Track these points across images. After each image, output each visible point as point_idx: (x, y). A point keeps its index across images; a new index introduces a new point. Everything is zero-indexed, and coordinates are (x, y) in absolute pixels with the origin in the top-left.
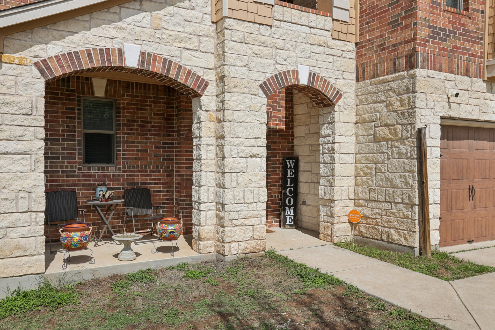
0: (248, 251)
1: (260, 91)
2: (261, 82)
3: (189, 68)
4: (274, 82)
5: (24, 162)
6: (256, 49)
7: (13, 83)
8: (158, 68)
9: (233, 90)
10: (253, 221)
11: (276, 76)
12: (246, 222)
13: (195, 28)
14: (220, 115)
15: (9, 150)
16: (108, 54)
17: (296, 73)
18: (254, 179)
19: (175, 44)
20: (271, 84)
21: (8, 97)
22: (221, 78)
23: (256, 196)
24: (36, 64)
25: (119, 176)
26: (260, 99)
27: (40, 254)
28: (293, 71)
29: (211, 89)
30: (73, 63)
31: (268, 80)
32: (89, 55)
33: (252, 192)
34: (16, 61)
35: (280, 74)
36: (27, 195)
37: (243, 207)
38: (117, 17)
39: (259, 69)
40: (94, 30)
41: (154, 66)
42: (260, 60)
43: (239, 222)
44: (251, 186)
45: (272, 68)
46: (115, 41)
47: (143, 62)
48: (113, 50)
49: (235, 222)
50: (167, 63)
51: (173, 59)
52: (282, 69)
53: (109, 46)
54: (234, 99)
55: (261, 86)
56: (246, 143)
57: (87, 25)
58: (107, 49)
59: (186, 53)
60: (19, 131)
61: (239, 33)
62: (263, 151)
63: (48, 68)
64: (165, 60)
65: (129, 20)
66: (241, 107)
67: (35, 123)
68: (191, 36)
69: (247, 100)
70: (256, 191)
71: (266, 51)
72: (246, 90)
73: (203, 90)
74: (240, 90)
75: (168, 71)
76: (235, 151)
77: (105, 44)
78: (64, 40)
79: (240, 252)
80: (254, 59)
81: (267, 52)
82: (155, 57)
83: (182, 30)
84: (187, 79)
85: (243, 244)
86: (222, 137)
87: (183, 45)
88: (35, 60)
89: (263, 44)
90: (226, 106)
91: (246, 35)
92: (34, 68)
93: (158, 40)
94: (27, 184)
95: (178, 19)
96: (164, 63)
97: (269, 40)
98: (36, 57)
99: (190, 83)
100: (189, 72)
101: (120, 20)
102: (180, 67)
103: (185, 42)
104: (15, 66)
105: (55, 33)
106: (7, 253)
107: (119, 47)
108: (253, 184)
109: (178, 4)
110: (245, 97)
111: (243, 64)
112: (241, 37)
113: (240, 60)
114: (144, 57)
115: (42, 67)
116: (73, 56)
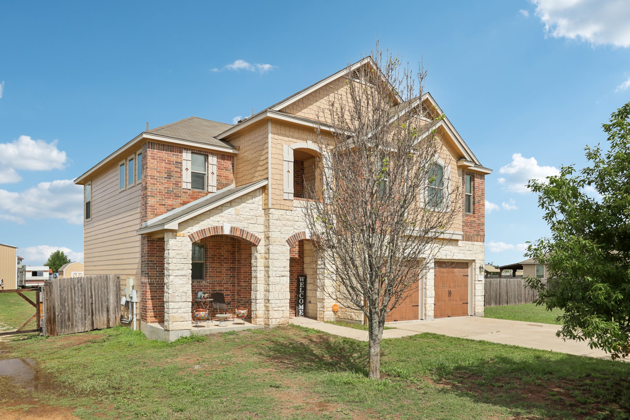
0: (280, 323)
1: (287, 243)
2: (287, 239)
3: (252, 233)
4: (293, 238)
5: (184, 280)
6: (284, 222)
7: (180, 245)
8: (238, 234)
9: (274, 243)
10: (283, 309)
11: (294, 235)
12: (280, 309)
13: (254, 213)
14: (267, 256)
15: (179, 274)
16: (217, 229)
17: (304, 233)
18: (283, 287)
19: (245, 222)
20: (291, 240)
21: (179, 251)
22: (268, 238)
23: (284, 296)
24: (189, 236)
25: (207, 286)
26: (286, 248)
27: (190, 321)
28: (303, 232)
29: (262, 243)
30: (203, 234)
31: (290, 238)
32: (209, 230)
33: (283, 294)
34: (182, 235)
35: (296, 234)
36: (185, 294)
37: (278, 301)
38: (221, 211)
39: (286, 232)
40: (212, 218)
41: (236, 233)
42: (286, 228)
43: (276, 309)
44: (282, 291)
45: (292, 231)
46: (220, 222)
47: (231, 231)
48: (219, 227)
49: (274, 309)
50: (242, 231)
51: (245, 229)
52: (297, 231)
53: (217, 225)
54: (274, 248)
55: (287, 241)
56: (280, 269)
57: (209, 216)
58: (217, 227)
59: (250, 225)
60: (182, 266)
61: (276, 215)
62: (288, 274)
63: (193, 237)
64: (241, 230)
65: (225, 212)
66: (277, 252)
67: (188, 262)
68: (253, 217)
69: (280, 248)
70: (284, 293)
71: (289, 223)
72: (280, 243)
73: (258, 243)
74: (277, 244)
75: (243, 235)
76: (275, 274)
77: (216, 224)
78: (199, 224)
79: (276, 323)
80: (284, 228)
81: (290, 224)
82: (237, 228)
83: (249, 214)
84: (251, 238)
85: (278, 320)
86: (268, 267)
87: (249, 222)
88: (189, 234)
89: (288, 220)
90: (270, 252)
91: (280, 216)
92: (188, 238)
93: (238, 221)
94: (185, 289)
95: (247, 209)
96: (241, 231)
97: (291, 218)
98: (189, 233)
99: (252, 240)
100: (252, 235)
101: (222, 212)
102: (248, 232)
103: (250, 220)
104: (181, 237)
105: (196, 221)
106: (178, 319)
107: (222, 225)
108: (283, 290)
109: (247, 202)
110: (279, 247)
111: (278, 230)
112: (277, 217)
113: (277, 228)
114: (232, 229)
115: (191, 237)
116: (203, 231)
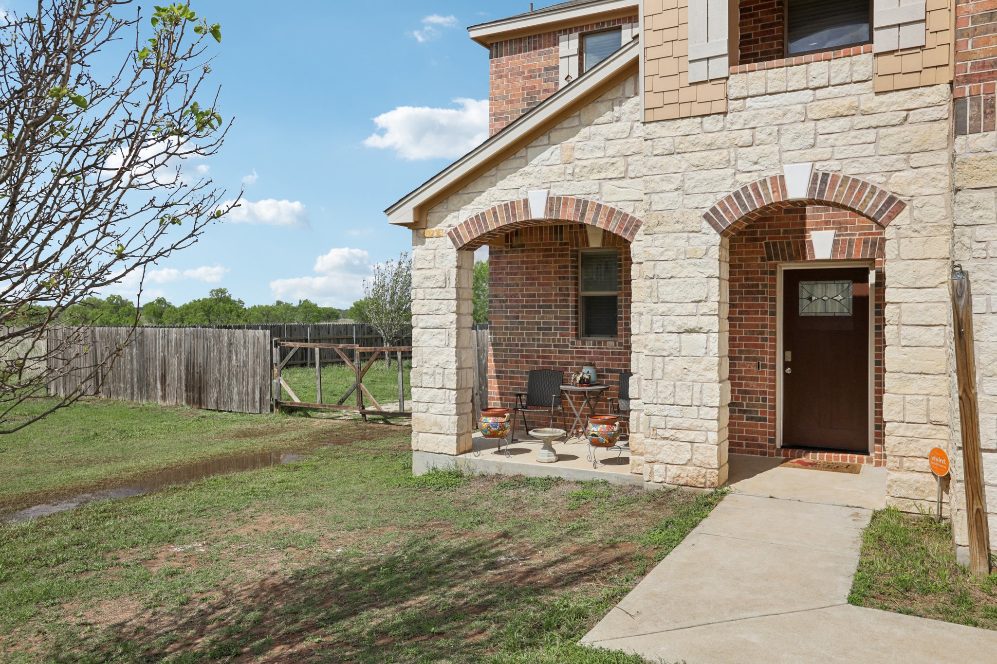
1: (705, 224)
2: (707, 210)
3: (610, 205)
4: (732, 205)
5: (440, 336)
6: (695, 158)
7: (432, 257)
8: (569, 214)
9: (656, 229)
10: (691, 436)
11: (737, 194)
12: (680, 435)
13: (619, 147)
15: (428, 324)
16: (513, 208)
17: (779, 182)
18: (695, 367)
19: (592, 177)
20: (726, 210)
21: (428, 271)
23: (697, 395)
24: (449, 234)
25: (620, 353)
26: (705, 238)
27: (452, 434)
28: (773, 179)
30: (480, 226)
31: (721, 204)
32: (495, 213)
33: (691, 388)
34: (435, 235)
35: (745, 189)
36: (441, 371)
37: (674, 411)
38: (523, 161)
39: (703, 189)
40: (501, 184)
41: (564, 212)
42: (704, 174)
43: (667, 434)
44: (689, 378)
45: (730, 181)
46: (521, 190)
47: (551, 210)
48: (519, 202)
49: (660, 432)
50: (582, 205)
51: (590, 198)
52: (745, 179)
53: (514, 198)
54: (657, 243)
55: (706, 217)
56: (679, 309)
57: (493, 179)
58: (512, 203)
59: (607, 186)
60: (435, 305)
61: (665, 141)
63: (459, 236)
64: (579, 201)
65: (535, 161)
66: (670, 254)
67: (449, 296)
68: (614, 160)
69: (681, 243)
70: (697, 387)
71: (715, 157)
72: (679, 227)
73: (633, 234)
74: (668, 229)
75: (583, 215)
76: (659, 324)
77: (510, 197)
78: (473, 203)
79: (668, 480)
80: (693, 175)
81: (717, 158)
82: (566, 199)
83: (601, 154)
84: (608, 221)
85: (674, 470)
87: (603, 175)
88: (449, 229)
89: (709, 147)
91: (678, 140)
92: (448, 238)
93: (570, 177)
94: (441, 359)
95: (598, 141)
96: (577, 206)
97: (721, 138)
98: (450, 226)
99: (613, 227)
100: (612, 211)
101: (526, 164)
102: (599, 206)
103: (607, 170)
104: (434, 239)
105: (465, 197)
106: (427, 428)
107: (525, 197)
108: (693, 376)
109: (597, 121)
110: (676, 238)
111: (674, 187)
112: (667, 146)
113: (669, 181)
114: (552, 203)
115: (454, 235)
116: (480, 218)
